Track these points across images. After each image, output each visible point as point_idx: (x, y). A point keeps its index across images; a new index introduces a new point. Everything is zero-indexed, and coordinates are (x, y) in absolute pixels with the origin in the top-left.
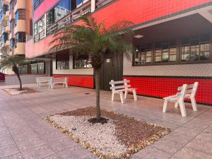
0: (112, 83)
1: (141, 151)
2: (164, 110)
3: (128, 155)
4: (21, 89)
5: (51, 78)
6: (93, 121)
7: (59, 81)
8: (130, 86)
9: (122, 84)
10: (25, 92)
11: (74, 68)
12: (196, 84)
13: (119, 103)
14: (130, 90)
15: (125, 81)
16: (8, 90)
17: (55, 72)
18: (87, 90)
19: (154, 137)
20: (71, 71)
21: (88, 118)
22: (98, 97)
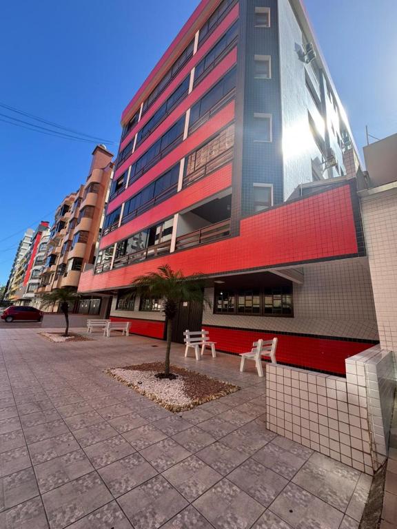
0: (187, 333)
1: (205, 404)
2: (241, 370)
3: (192, 406)
4: (66, 334)
5: (108, 323)
6: (161, 376)
7: (118, 326)
8: (208, 338)
9: (200, 336)
10: (72, 339)
11: (140, 309)
12: (275, 340)
13: (194, 360)
14: (208, 343)
15: (203, 332)
16: (47, 335)
17: (114, 313)
18: (155, 342)
19: (222, 393)
20: (137, 314)
21: (154, 373)
22: (169, 349)
